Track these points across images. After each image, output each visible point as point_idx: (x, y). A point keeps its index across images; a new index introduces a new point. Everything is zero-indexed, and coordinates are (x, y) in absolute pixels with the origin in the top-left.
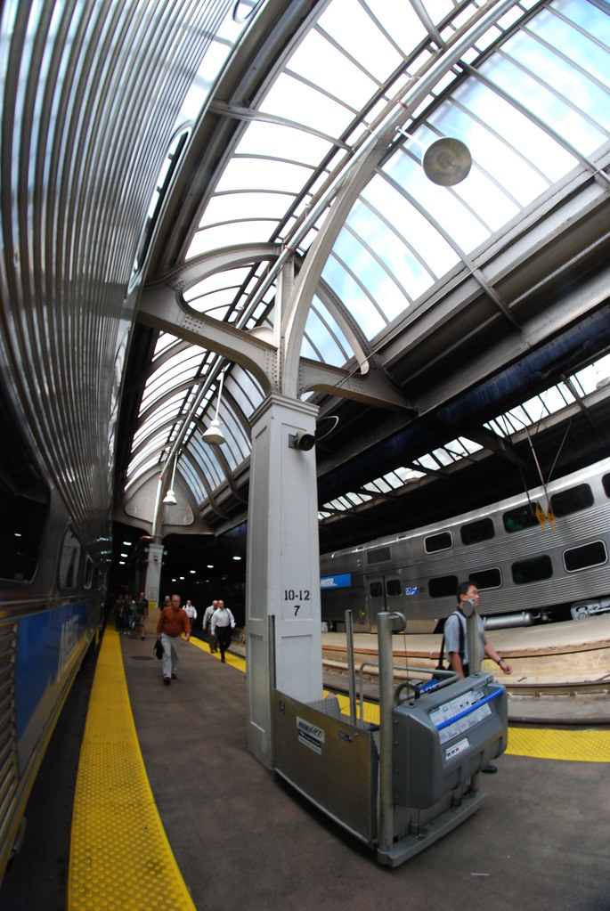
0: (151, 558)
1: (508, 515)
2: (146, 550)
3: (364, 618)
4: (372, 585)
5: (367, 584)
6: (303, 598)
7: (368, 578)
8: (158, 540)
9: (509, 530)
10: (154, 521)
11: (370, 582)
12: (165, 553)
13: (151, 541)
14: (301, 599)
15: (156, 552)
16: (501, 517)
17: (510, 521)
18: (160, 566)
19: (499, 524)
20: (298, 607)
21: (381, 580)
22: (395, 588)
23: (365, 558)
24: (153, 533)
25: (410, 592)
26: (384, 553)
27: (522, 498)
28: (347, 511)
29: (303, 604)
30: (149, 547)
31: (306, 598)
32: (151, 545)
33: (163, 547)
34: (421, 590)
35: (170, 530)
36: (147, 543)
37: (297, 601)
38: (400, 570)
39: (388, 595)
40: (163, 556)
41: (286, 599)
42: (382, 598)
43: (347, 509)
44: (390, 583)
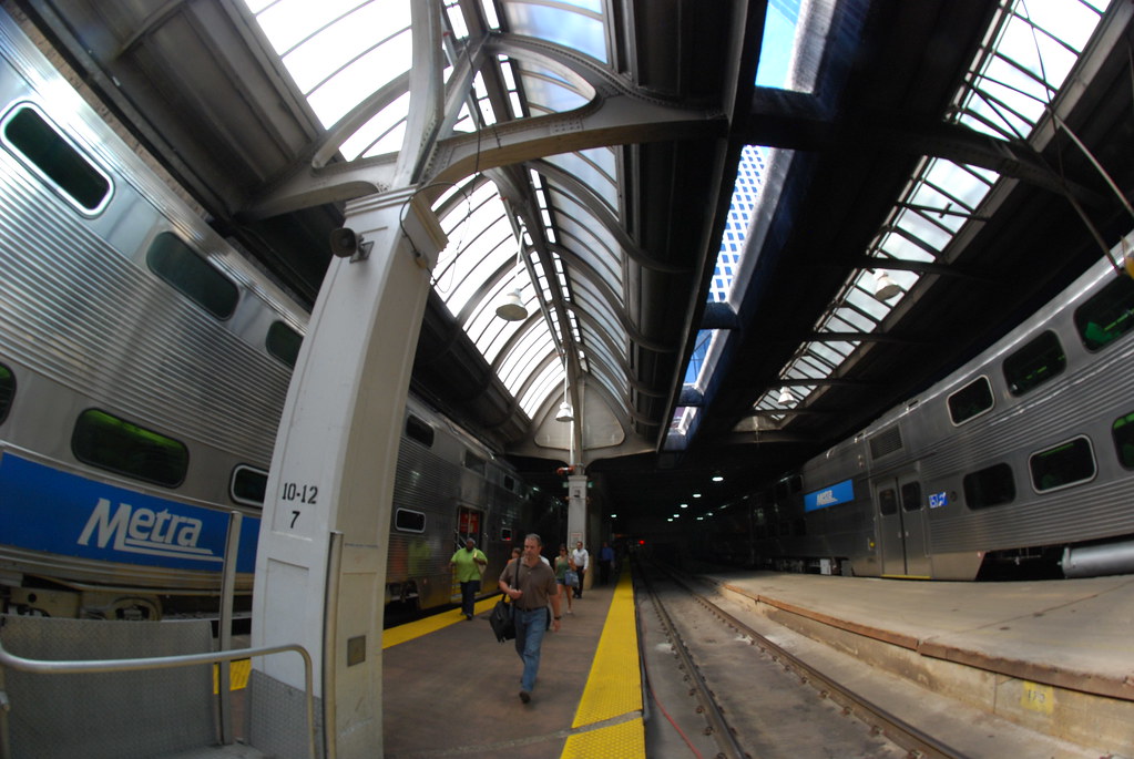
0: (572, 494)
1: (1084, 313)
2: (565, 485)
3: (873, 553)
4: (882, 495)
5: (875, 493)
6: (307, 499)
7: (876, 483)
8: (579, 470)
9: (1093, 346)
10: (571, 446)
11: (880, 489)
12: (590, 486)
13: (571, 473)
14: (303, 501)
15: (578, 486)
16: (1070, 321)
17: (1091, 326)
18: (584, 502)
19: (1069, 338)
20: (297, 513)
21: (892, 485)
22: (914, 497)
23: (868, 451)
24: (572, 462)
25: (937, 501)
26: (892, 437)
27: (1105, 268)
28: (829, 379)
29: (305, 508)
30: (568, 481)
31: (312, 501)
32: (570, 478)
33: (586, 478)
34: (952, 496)
35: (594, 456)
36: (565, 477)
37: (296, 504)
38: (918, 463)
39: (904, 510)
40: (588, 489)
41: (284, 498)
42: (897, 516)
43: (829, 376)
44: (908, 489)
